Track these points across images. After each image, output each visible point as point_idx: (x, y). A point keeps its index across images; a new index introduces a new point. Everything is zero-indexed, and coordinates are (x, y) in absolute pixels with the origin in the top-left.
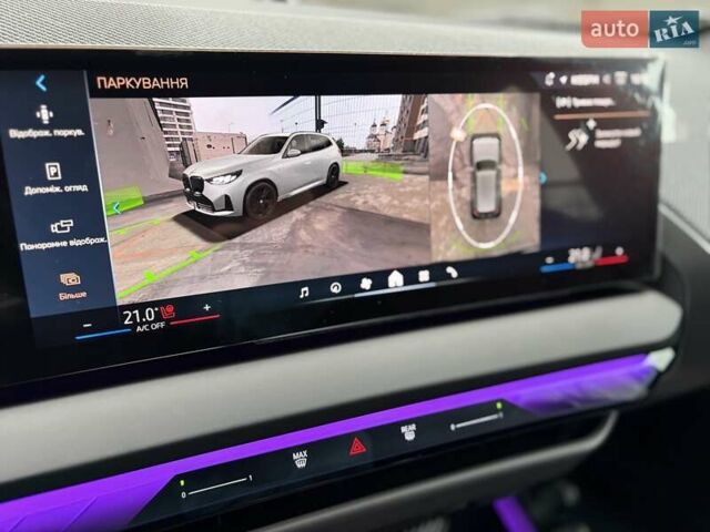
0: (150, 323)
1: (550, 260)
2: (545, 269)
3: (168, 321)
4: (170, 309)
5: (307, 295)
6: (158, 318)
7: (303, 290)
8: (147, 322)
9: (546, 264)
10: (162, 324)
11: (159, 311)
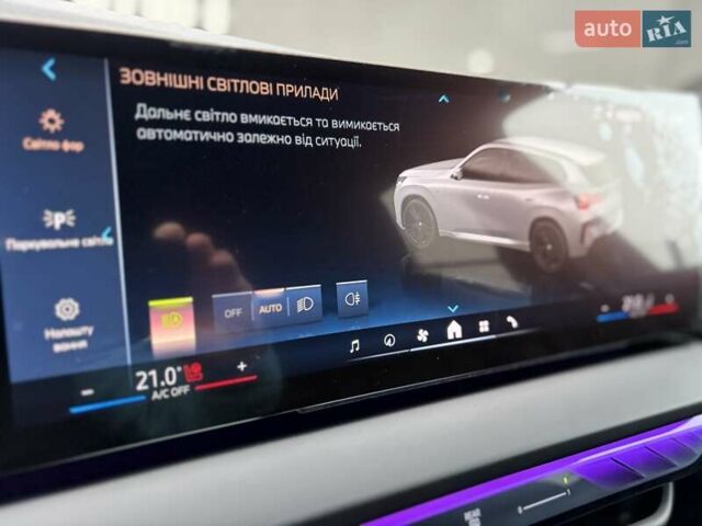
0: (170, 387)
1: (605, 308)
2: (602, 319)
3: (193, 386)
4: (196, 368)
5: (357, 349)
6: (181, 381)
7: (354, 342)
8: (167, 386)
9: (601, 313)
10: (185, 389)
11: (183, 371)
